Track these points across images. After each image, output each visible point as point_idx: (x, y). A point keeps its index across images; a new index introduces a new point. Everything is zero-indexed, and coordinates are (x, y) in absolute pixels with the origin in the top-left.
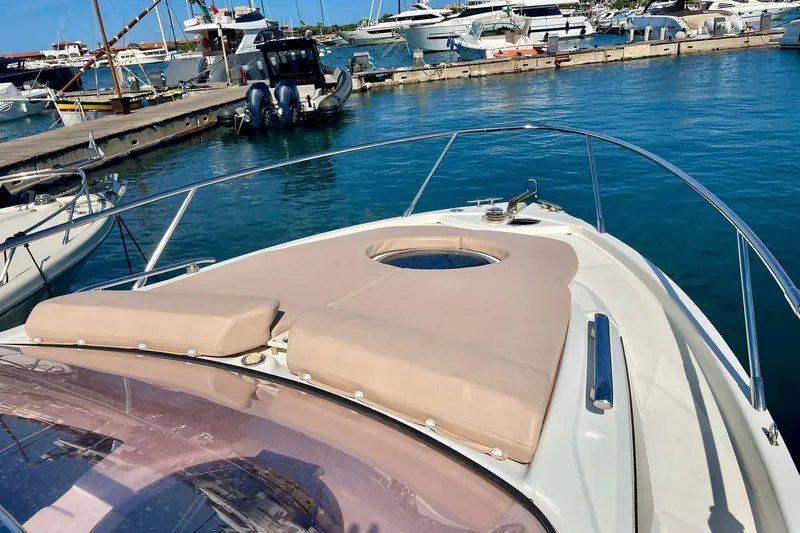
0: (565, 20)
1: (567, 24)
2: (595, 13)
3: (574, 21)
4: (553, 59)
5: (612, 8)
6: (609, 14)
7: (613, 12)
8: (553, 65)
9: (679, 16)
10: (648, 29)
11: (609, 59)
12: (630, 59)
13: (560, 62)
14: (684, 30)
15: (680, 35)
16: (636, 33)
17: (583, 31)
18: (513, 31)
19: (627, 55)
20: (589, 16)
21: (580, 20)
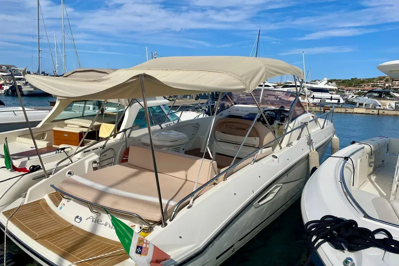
0: (331, 95)
1: (332, 97)
2: (346, 95)
3: (334, 96)
4: (322, 108)
5: (355, 94)
6: (353, 97)
7: (355, 96)
8: (322, 110)
9: (378, 100)
10: (365, 103)
11: (347, 112)
12: (356, 113)
13: (326, 110)
14: (380, 106)
15: (378, 107)
16: (360, 104)
17: (339, 101)
18: (304, 96)
19: (355, 111)
20: (342, 96)
21: (338, 96)
